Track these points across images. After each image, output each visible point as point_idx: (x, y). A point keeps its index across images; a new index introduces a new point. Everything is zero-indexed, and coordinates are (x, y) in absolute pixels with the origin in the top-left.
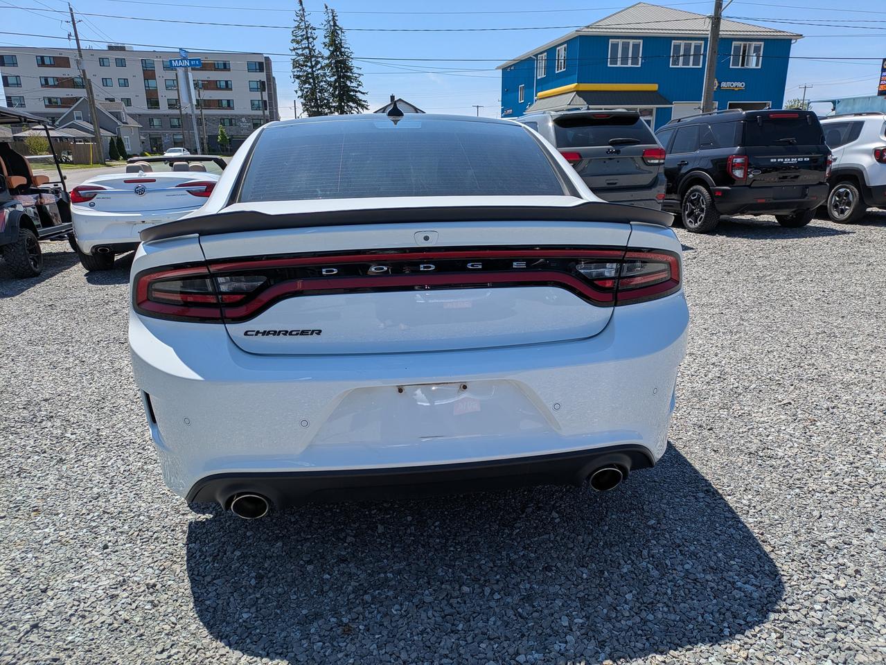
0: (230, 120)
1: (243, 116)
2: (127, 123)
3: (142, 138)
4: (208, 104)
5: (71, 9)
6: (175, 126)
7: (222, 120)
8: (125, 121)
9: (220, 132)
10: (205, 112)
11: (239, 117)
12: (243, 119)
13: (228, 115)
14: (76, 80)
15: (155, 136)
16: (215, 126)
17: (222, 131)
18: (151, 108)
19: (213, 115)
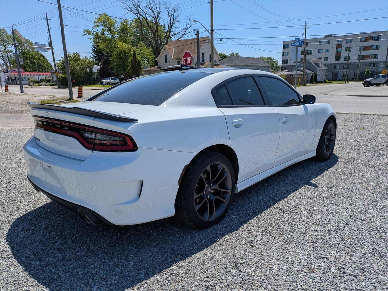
0: (374, 64)
1: (381, 62)
2: (321, 68)
3: (327, 74)
4: (364, 57)
5: (306, 24)
6: (345, 68)
7: (369, 65)
8: (320, 67)
9: (366, 70)
10: (361, 61)
11: (379, 63)
12: (382, 63)
13: (373, 62)
14: (308, 51)
15: (335, 73)
16: (365, 67)
17: (368, 70)
18: (337, 61)
19: (366, 62)
